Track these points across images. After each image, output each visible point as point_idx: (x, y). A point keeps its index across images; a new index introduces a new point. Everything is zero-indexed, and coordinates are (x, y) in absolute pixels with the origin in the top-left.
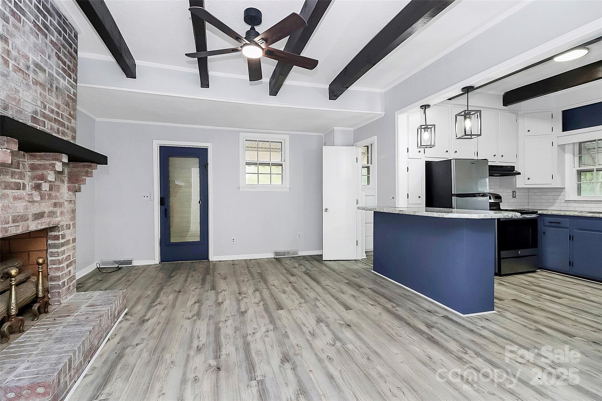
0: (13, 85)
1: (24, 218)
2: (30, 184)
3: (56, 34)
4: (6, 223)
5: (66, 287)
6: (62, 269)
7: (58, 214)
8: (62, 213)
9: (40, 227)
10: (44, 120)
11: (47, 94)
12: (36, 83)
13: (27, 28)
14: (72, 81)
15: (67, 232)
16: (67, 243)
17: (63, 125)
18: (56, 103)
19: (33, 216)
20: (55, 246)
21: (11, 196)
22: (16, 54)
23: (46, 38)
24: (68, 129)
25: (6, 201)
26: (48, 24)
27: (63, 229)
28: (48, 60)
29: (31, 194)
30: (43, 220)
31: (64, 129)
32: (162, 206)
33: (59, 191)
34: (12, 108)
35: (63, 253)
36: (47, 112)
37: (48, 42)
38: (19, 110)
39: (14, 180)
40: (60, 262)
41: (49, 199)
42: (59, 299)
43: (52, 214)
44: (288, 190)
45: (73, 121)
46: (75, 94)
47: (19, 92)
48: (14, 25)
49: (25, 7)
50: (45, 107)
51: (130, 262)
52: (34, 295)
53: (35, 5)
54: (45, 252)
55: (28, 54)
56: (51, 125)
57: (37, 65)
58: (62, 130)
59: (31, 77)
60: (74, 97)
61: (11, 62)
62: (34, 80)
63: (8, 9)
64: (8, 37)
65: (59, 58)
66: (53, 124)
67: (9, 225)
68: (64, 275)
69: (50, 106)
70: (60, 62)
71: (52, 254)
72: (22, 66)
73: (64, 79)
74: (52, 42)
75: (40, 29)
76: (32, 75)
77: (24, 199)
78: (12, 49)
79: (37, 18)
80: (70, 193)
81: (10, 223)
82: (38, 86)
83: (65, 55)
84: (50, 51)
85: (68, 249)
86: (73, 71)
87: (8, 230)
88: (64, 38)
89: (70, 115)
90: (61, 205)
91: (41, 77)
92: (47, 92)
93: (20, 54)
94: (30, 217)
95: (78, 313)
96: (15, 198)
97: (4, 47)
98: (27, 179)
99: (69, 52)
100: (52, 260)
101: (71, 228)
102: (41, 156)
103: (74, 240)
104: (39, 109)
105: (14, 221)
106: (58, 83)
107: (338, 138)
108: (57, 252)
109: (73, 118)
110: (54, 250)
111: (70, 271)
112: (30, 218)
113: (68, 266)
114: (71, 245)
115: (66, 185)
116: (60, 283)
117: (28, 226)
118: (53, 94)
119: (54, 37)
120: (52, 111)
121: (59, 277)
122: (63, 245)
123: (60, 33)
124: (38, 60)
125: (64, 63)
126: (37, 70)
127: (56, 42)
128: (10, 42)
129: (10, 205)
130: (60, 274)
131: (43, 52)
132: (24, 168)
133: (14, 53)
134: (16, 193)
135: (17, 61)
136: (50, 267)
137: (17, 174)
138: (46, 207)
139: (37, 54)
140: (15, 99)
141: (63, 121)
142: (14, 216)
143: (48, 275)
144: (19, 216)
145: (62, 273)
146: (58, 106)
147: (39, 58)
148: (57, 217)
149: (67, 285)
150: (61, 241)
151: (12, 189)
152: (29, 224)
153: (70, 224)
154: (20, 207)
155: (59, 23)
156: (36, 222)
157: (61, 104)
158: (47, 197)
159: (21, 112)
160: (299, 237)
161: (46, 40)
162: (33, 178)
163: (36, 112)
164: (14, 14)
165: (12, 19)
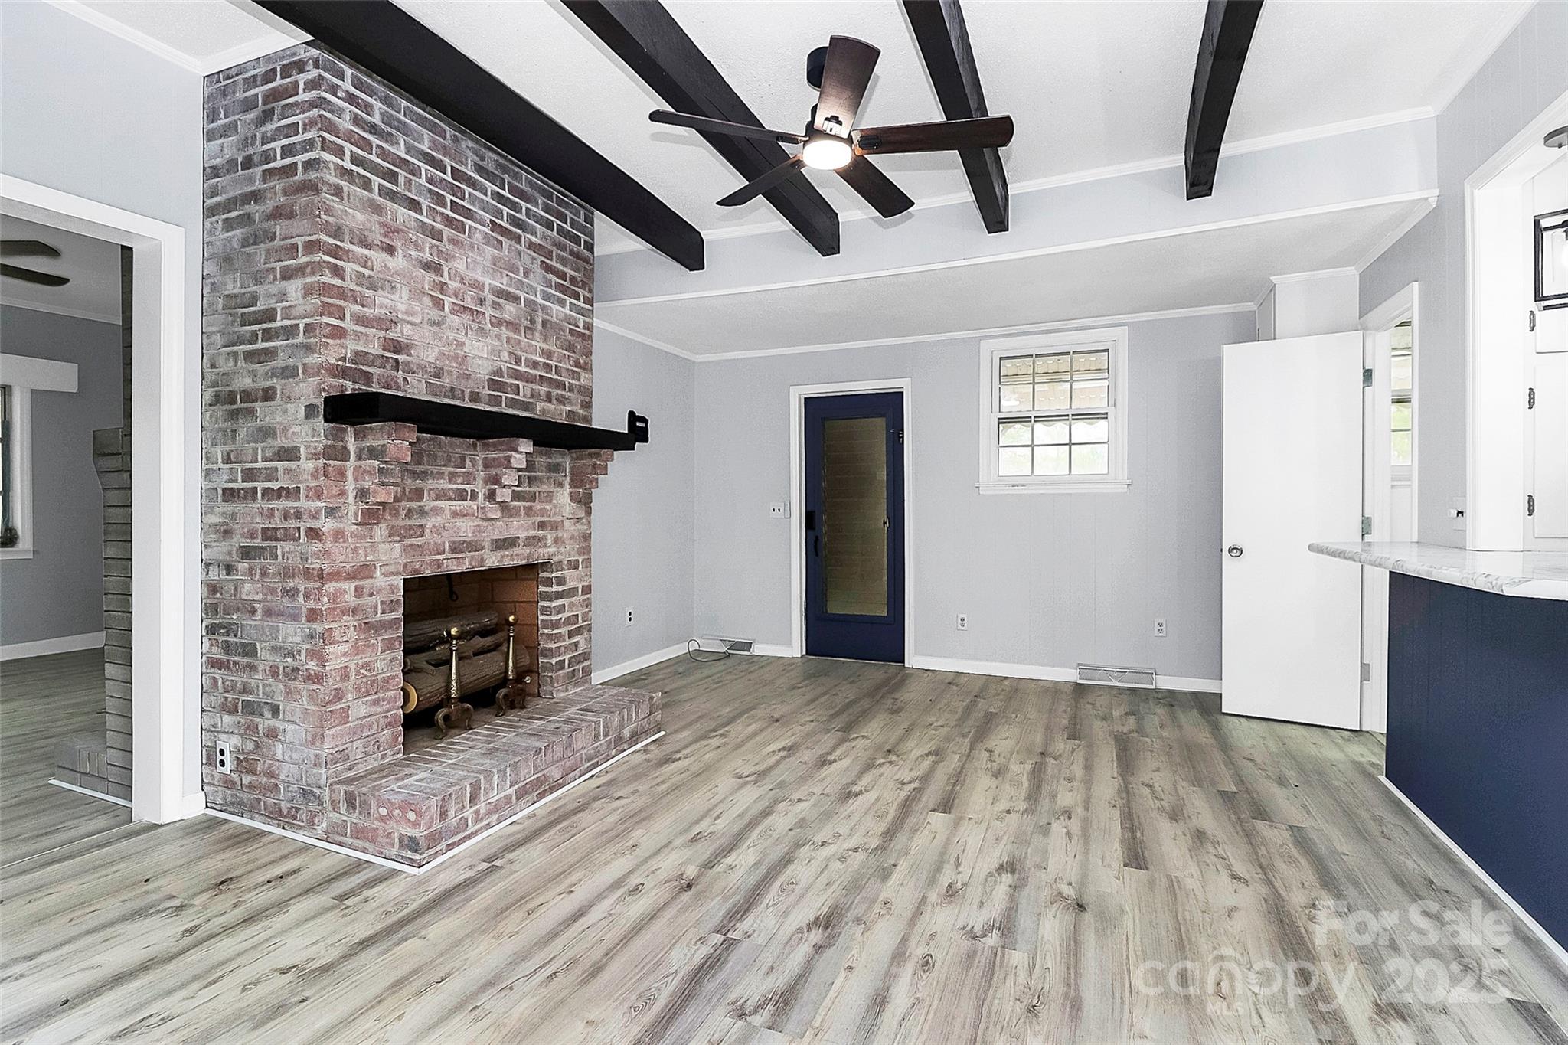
0: (452, 336)
1: (475, 546)
2: (483, 490)
3: (539, 228)
4: (439, 554)
5: (567, 670)
6: (559, 637)
7: (549, 541)
8: (556, 541)
9: (508, 563)
10: (517, 382)
11: (522, 338)
12: (498, 323)
13: (478, 236)
14: (580, 304)
15: (569, 574)
16: (572, 592)
17: (560, 385)
18: (542, 350)
19: (492, 544)
20: (549, 597)
21: (447, 511)
22: (457, 285)
23: (519, 241)
24: (571, 390)
25: (439, 518)
26: (523, 217)
27: (560, 568)
28: (524, 280)
29: (485, 507)
30: (515, 550)
31: (563, 393)
32: (810, 532)
33: (551, 501)
34: (450, 373)
35: (561, 609)
36: (522, 368)
37: (522, 248)
38: (464, 374)
39: (454, 486)
40: (556, 625)
41: (527, 515)
42: (551, 689)
43: (532, 541)
44: (1124, 489)
45: (583, 374)
46: (589, 327)
47: (463, 344)
48: (452, 241)
49: (473, 204)
50: (518, 361)
51: (747, 646)
52: (501, 673)
53: (493, 193)
54: (535, 605)
55: (481, 279)
56: (532, 389)
57: (500, 293)
58: (557, 394)
59: (487, 315)
60: (587, 332)
61: (448, 301)
62: (493, 320)
63: (439, 219)
64: (442, 262)
65: (548, 268)
66: (538, 387)
67: (444, 556)
68: (563, 649)
69: (530, 356)
70: (551, 276)
71: (544, 610)
72: (469, 303)
73: (562, 303)
74: (531, 245)
75: (504, 232)
76: (489, 312)
77: (474, 515)
78: (450, 279)
79: (499, 214)
80: (573, 504)
81: (446, 553)
82: (503, 328)
83: (563, 261)
84: (528, 261)
85: (572, 604)
86: (584, 285)
87: (443, 564)
88: (561, 231)
89: (577, 364)
90: (556, 526)
91: (510, 310)
92: (523, 334)
93: (465, 284)
94: (487, 544)
95: (556, 718)
96: (455, 514)
97: (434, 281)
98: (480, 482)
99: (572, 253)
100: (543, 621)
101: (580, 566)
102: (494, 445)
103: (587, 590)
104: (504, 366)
105: (453, 551)
106: (547, 314)
107: (1288, 309)
108: (550, 607)
109: (584, 369)
110: (546, 604)
111: (576, 644)
112: (486, 547)
113: (571, 634)
114: (580, 597)
115: (567, 490)
116: (554, 661)
117: (483, 560)
118: (537, 334)
119: (536, 237)
120: (535, 365)
121: (551, 650)
122: (559, 596)
123: (549, 225)
124: (502, 283)
125: (562, 276)
126: (502, 301)
127: (541, 243)
128: (446, 270)
129: (447, 525)
130: (554, 646)
131: (513, 269)
132: (474, 466)
133: (453, 285)
134: (458, 505)
135: (460, 297)
136: (541, 632)
137: (459, 476)
138: (520, 528)
139: (499, 274)
140: (455, 357)
141: (559, 378)
142: (454, 542)
143: (539, 645)
144: (464, 542)
145: (558, 645)
146: (549, 355)
147: (505, 280)
148: (546, 546)
149: (569, 667)
150: (555, 588)
151: (450, 499)
152: (485, 556)
153: (577, 560)
154: (466, 529)
155: (547, 209)
156: (499, 554)
157: (554, 349)
158: (523, 512)
159: (468, 377)
160: (1160, 631)
161: (518, 246)
162: (486, 482)
163: (499, 372)
164: (449, 222)
165: (447, 232)
